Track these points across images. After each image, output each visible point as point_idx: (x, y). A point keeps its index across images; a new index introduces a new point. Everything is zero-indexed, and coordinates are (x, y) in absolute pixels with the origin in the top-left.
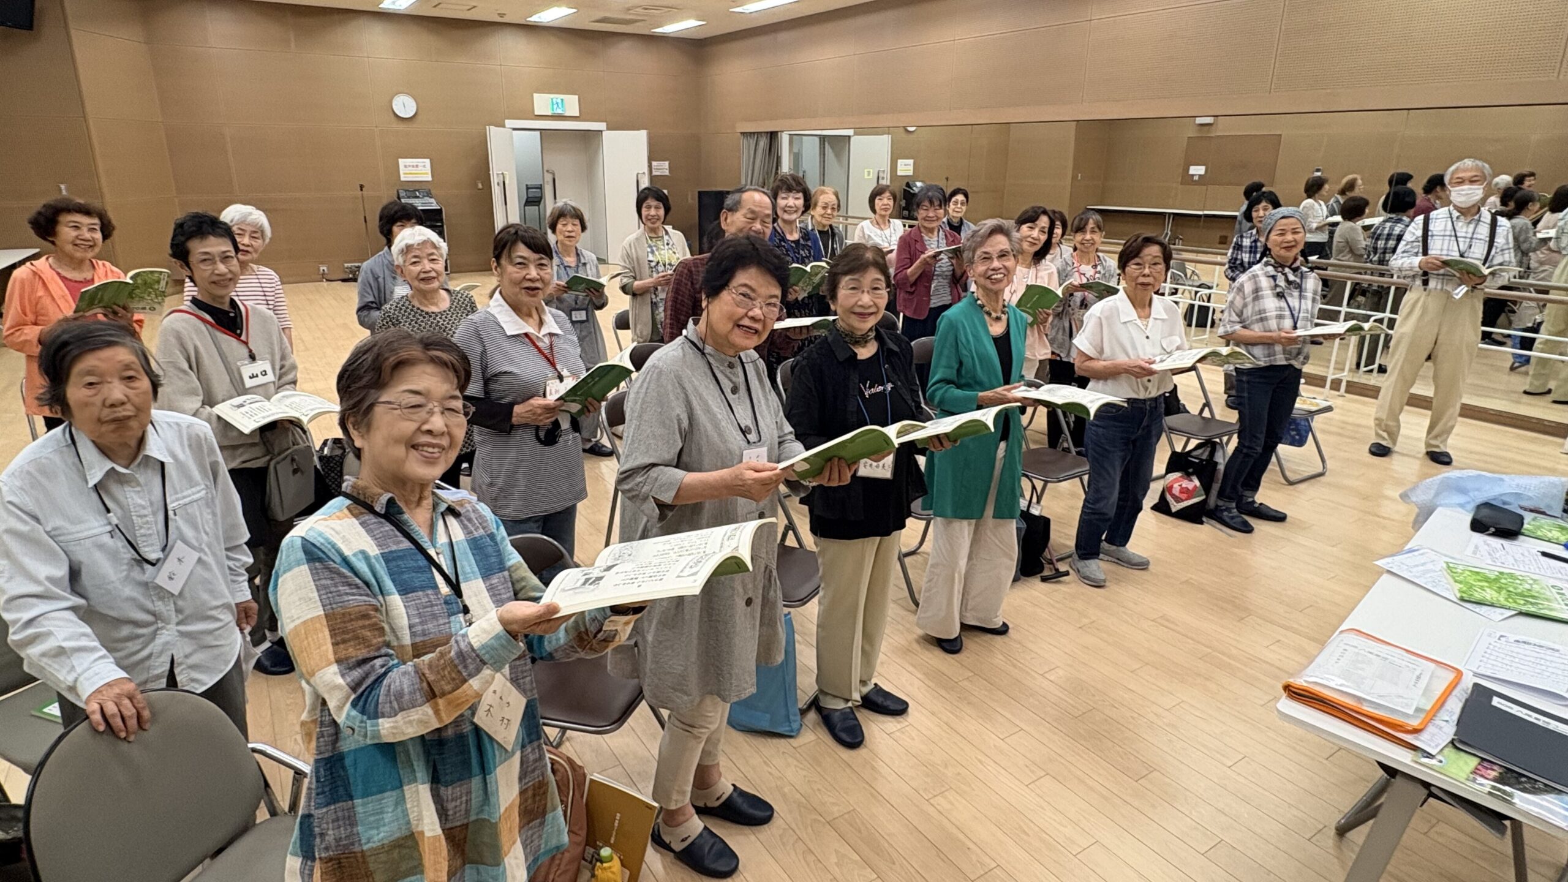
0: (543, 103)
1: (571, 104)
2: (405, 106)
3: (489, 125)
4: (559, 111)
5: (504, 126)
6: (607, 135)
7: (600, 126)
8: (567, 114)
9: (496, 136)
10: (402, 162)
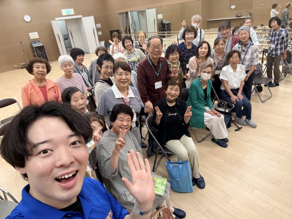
0: (64, 12)
1: (72, 11)
2: (27, 18)
3: (51, 20)
4: (69, 14)
5: (55, 20)
6: (83, 19)
7: (80, 16)
8: (71, 14)
9: (53, 23)
10: (30, 34)
